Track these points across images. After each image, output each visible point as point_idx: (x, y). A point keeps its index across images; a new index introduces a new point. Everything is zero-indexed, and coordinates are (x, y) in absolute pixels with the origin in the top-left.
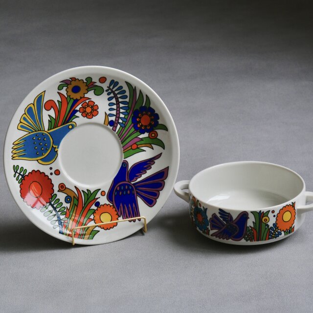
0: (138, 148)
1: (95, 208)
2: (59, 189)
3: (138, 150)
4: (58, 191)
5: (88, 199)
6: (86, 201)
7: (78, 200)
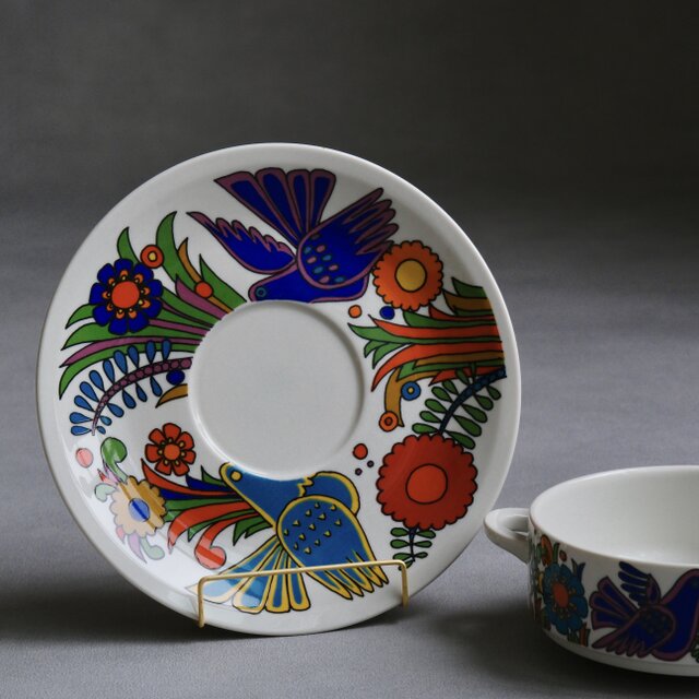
0: (203, 280)
1: (398, 313)
2: (398, 425)
3: (207, 277)
4: (403, 426)
5: (387, 343)
6: (396, 346)
7: (401, 366)
